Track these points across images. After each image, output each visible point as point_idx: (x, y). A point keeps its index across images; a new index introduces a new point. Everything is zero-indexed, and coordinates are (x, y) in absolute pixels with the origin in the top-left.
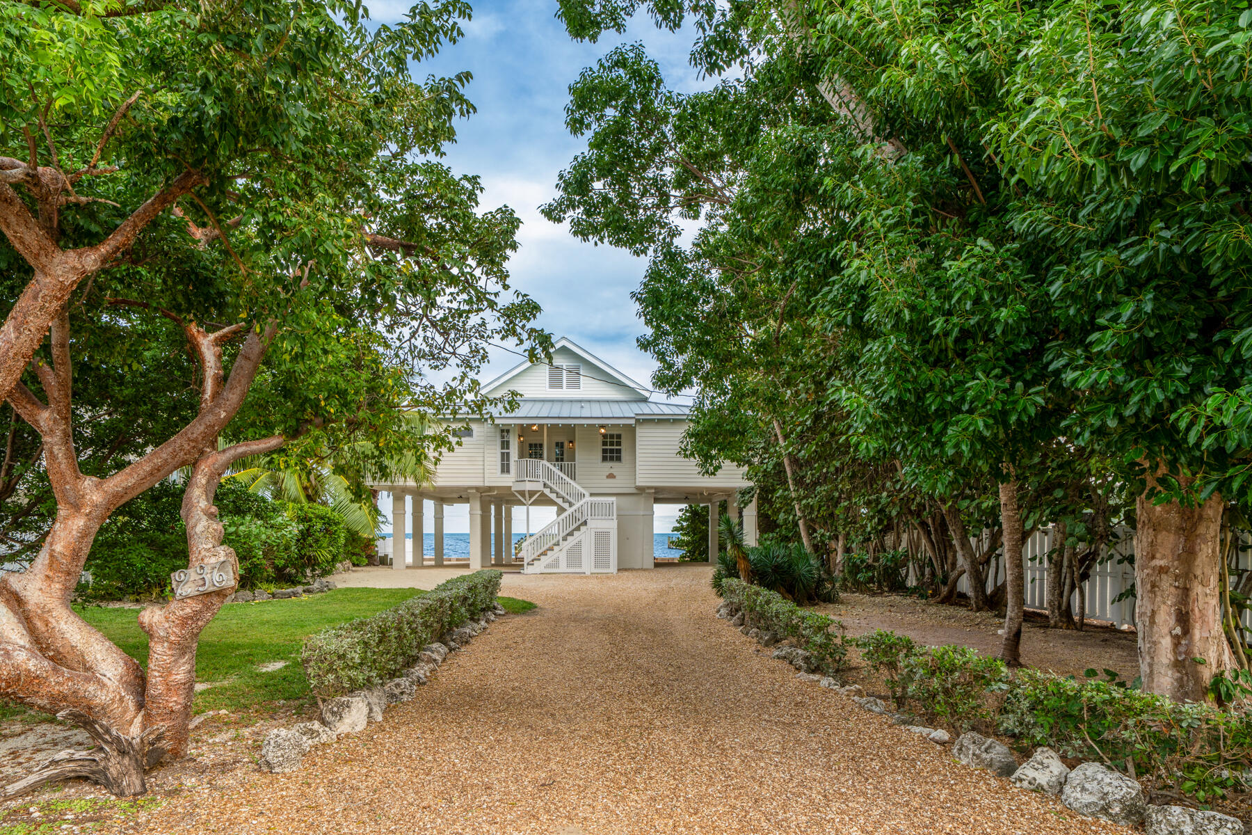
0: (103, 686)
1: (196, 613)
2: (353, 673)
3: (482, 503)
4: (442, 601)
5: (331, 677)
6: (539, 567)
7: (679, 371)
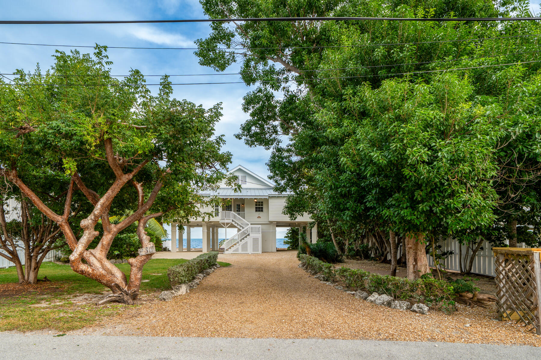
0: (118, 279)
1: (145, 259)
2: (182, 278)
3: (207, 227)
4: (201, 260)
5: (177, 278)
6: (231, 251)
7: (282, 186)
